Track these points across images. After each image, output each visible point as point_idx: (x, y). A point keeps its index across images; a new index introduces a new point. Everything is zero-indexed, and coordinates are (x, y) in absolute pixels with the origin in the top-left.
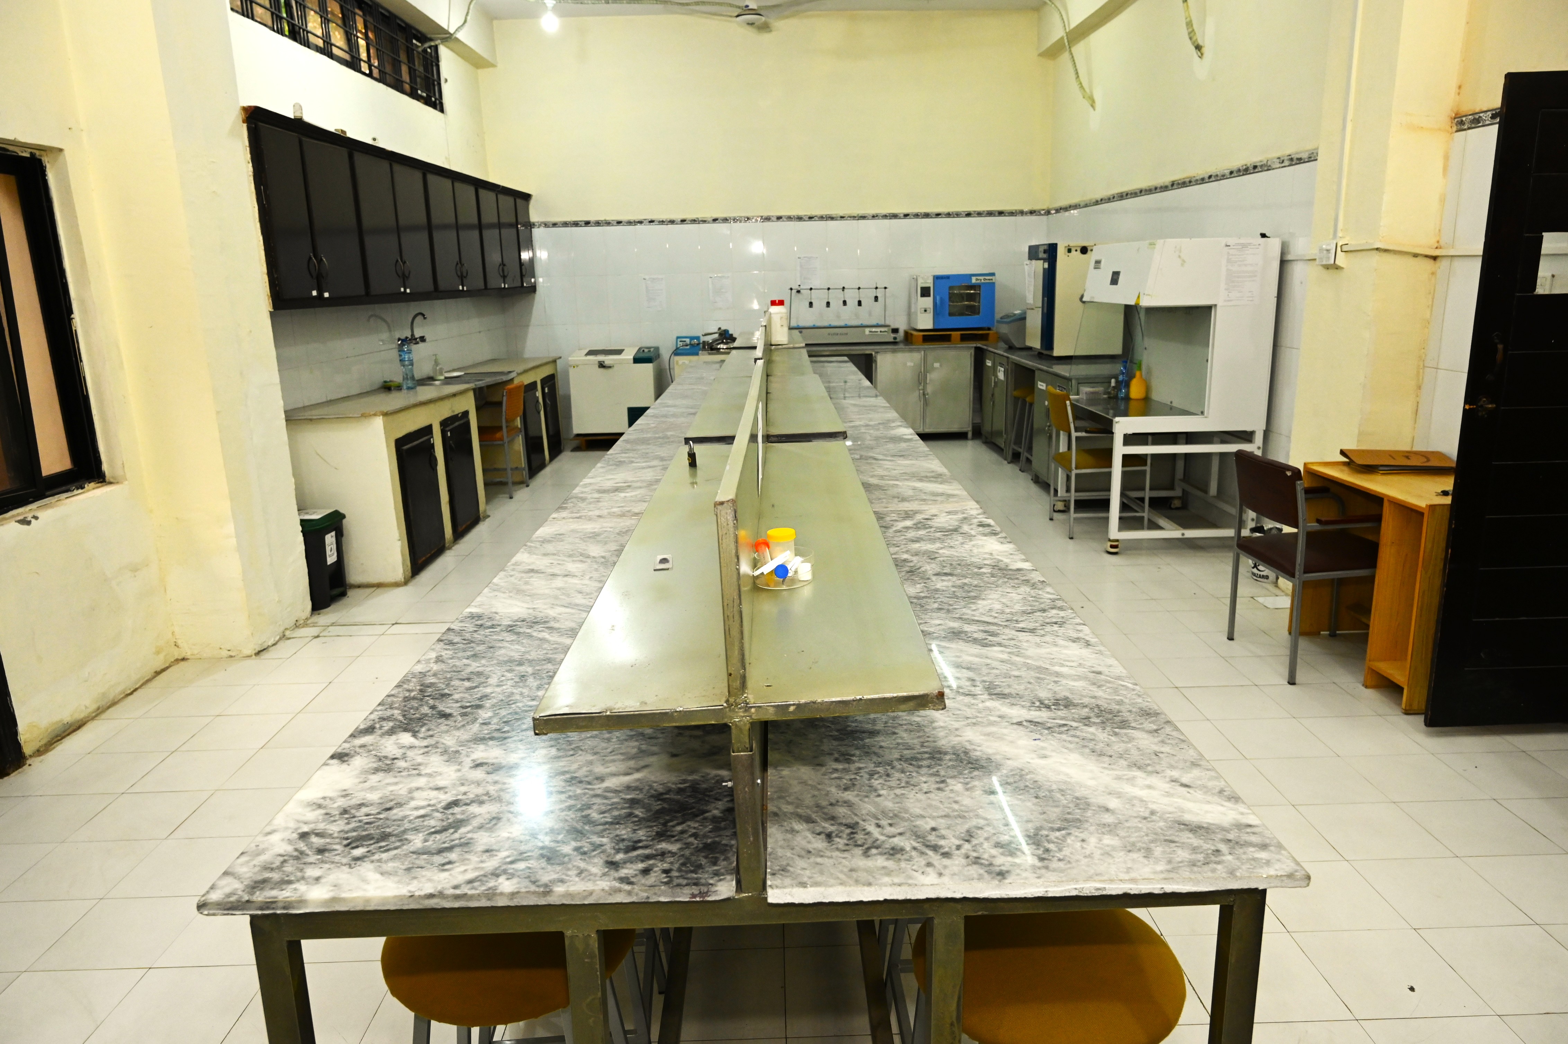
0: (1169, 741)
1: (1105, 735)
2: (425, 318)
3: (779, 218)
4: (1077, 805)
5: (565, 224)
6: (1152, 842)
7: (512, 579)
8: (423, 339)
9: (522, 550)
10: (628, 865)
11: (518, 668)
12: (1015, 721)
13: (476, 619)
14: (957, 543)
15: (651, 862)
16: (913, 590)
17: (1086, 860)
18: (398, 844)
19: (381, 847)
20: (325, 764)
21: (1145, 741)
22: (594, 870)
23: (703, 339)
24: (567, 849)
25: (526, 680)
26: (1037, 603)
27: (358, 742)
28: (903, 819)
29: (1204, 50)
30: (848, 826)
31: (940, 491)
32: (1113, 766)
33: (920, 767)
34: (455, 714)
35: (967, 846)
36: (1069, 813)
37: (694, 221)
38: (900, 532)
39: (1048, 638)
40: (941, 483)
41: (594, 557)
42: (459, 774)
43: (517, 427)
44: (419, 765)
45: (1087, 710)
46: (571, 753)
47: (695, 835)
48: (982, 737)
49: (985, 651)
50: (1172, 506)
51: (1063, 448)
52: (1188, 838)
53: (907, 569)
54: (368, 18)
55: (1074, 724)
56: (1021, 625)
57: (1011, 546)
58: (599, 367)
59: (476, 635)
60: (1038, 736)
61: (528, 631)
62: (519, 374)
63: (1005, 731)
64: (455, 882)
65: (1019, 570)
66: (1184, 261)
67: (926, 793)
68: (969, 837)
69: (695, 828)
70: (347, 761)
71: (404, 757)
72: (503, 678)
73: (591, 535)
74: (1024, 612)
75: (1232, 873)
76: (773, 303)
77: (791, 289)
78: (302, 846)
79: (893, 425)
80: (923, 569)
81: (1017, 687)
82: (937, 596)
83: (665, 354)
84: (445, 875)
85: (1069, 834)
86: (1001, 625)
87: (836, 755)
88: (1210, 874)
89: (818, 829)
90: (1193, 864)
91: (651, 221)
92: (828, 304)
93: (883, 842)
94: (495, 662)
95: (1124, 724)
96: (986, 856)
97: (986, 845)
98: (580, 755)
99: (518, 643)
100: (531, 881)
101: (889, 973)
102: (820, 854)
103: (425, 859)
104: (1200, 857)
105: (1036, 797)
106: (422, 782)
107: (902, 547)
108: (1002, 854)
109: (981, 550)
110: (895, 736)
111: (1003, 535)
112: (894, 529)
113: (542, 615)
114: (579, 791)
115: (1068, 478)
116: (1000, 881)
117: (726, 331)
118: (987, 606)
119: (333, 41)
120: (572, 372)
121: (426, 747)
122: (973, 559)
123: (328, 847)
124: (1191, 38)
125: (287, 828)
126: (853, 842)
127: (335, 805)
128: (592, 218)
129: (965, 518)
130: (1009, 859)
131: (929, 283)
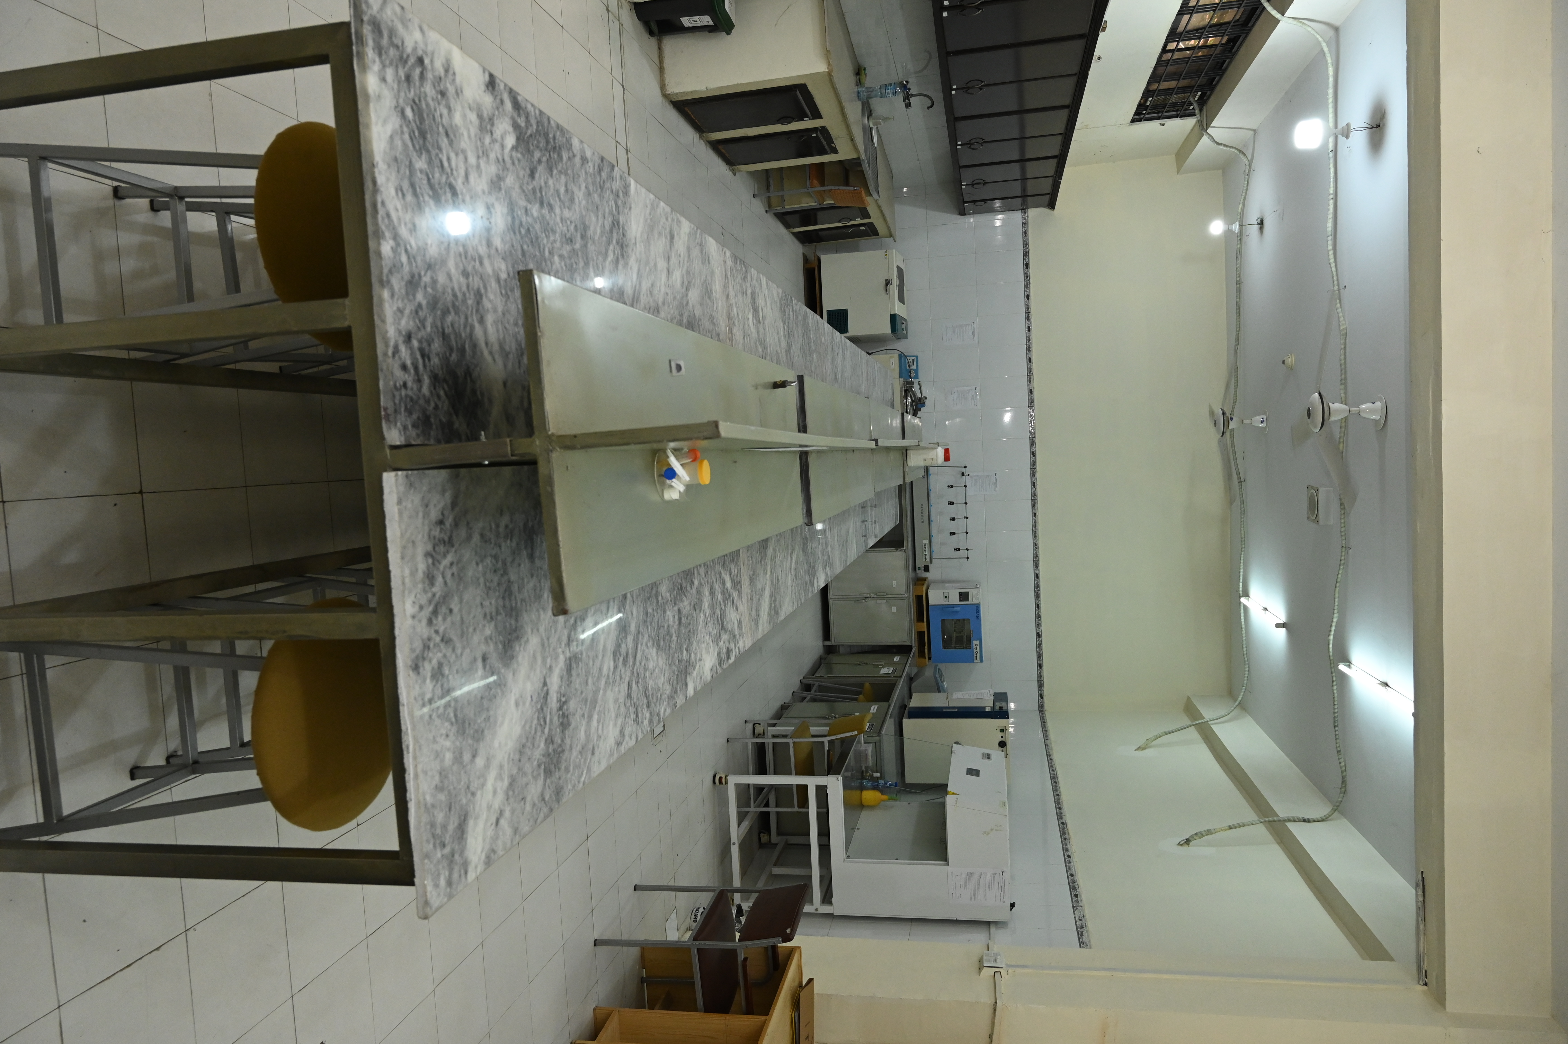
0: (535, 810)
1: (538, 756)
2: (928, 108)
3: (1033, 454)
4: (476, 731)
5: (1026, 244)
6: (449, 792)
7: (663, 220)
8: (908, 105)
9: (692, 226)
10: (409, 352)
11: (579, 235)
12: (548, 680)
13: (624, 191)
14: (711, 629)
15: (412, 371)
16: (664, 589)
17: (432, 738)
18: (417, 147)
19: (414, 132)
20: (484, 70)
21: (534, 790)
22: (403, 322)
23: (916, 382)
24: (420, 297)
25: (568, 244)
26: (655, 700)
27: (506, 97)
28: (458, 585)
29: (1185, 847)
30: (450, 538)
31: (762, 613)
32: (511, 763)
33: (503, 598)
34: (535, 183)
35: (438, 639)
36: (469, 724)
37: (1030, 370)
38: (720, 577)
39: (623, 709)
40: (769, 614)
41: (687, 295)
42: (480, 193)
43: (824, 201)
44: (488, 156)
45: (559, 741)
46: (503, 292)
47: (436, 407)
48: (532, 652)
49: (609, 654)
50: (762, 835)
51: (813, 730)
52: (454, 823)
53: (684, 585)
54: (1219, 49)
55: (546, 731)
56: (634, 685)
57: (709, 678)
58: (886, 280)
59: (608, 192)
60: (535, 699)
61: (614, 241)
62: (876, 201)
63: (538, 671)
64: (387, 203)
65: (686, 685)
66: (988, 834)
67: (482, 604)
68: (446, 641)
69: (443, 407)
70: (488, 89)
71: (494, 141)
72: (569, 223)
73: (709, 290)
74: (646, 689)
75: (427, 856)
76: (947, 451)
77: (965, 467)
78: (412, 60)
79: (828, 569)
80: (684, 598)
81: (578, 682)
82: (659, 611)
83: (901, 346)
84: (392, 192)
85: (452, 724)
86: (633, 668)
87: (511, 526)
88: (425, 838)
89: (446, 513)
90: (433, 825)
91: (1029, 329)
92: (951, 503)
93: (438, 569)
94: (584, 213)
95: (548, 773)
96: (431, 655)
97: (440, 655)
98: (501, 300)
99: (602, 233)
100: (391, 268)
101: (312, 579)
102: (426, 515)
103: (405, 173)
104: (438, 831)
105: (482, 698)
106: (472, 160)
107: (706, 580)
108: (433, 669)
109: (704, 651)
110: (530, 576)
111: (720, 670)
112: (722, 572)
113: (630, 251)
114: (470, 302)
115: (785, 736)
116: (411, 666)
117: (923, 404)
118: (651, 656)
119: (1195, 15)
120: (880, 253)
121: (504, 160)
122: (695, 644)
123: (412, 85)
124: (1196, 834)
125: (426, 45)
126: (437, 543)
127: (448, 85)
128: (1032, 270)
129: (735, 636)
130: (429, 675)
131: (973, 600)
